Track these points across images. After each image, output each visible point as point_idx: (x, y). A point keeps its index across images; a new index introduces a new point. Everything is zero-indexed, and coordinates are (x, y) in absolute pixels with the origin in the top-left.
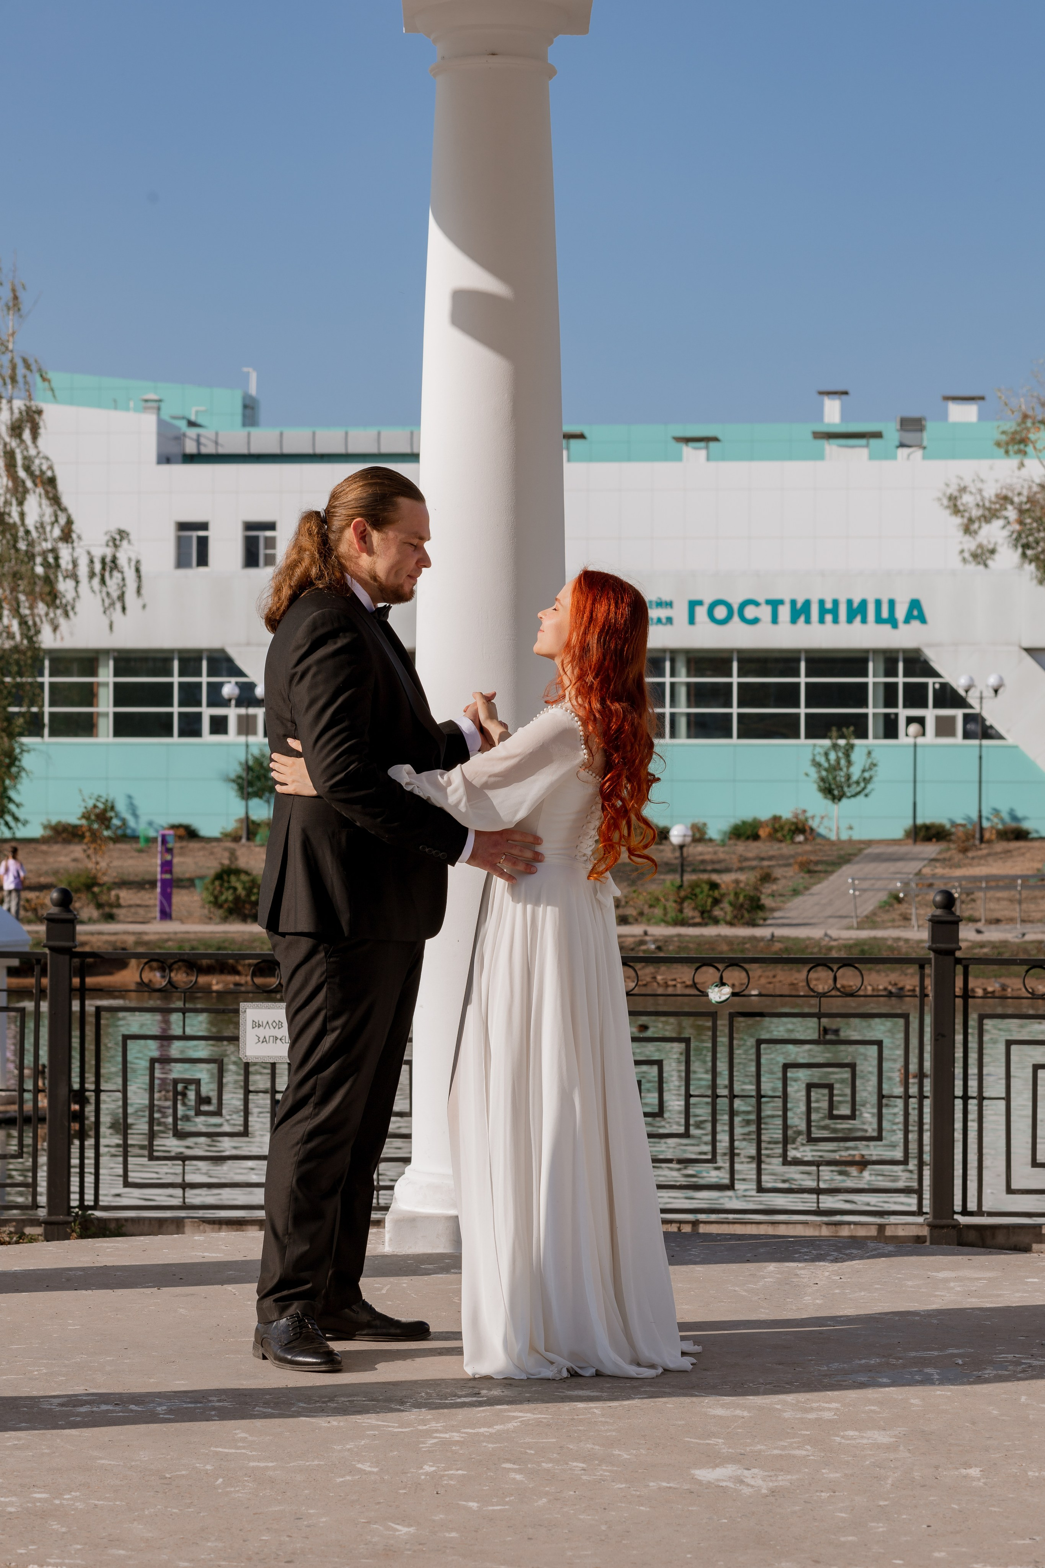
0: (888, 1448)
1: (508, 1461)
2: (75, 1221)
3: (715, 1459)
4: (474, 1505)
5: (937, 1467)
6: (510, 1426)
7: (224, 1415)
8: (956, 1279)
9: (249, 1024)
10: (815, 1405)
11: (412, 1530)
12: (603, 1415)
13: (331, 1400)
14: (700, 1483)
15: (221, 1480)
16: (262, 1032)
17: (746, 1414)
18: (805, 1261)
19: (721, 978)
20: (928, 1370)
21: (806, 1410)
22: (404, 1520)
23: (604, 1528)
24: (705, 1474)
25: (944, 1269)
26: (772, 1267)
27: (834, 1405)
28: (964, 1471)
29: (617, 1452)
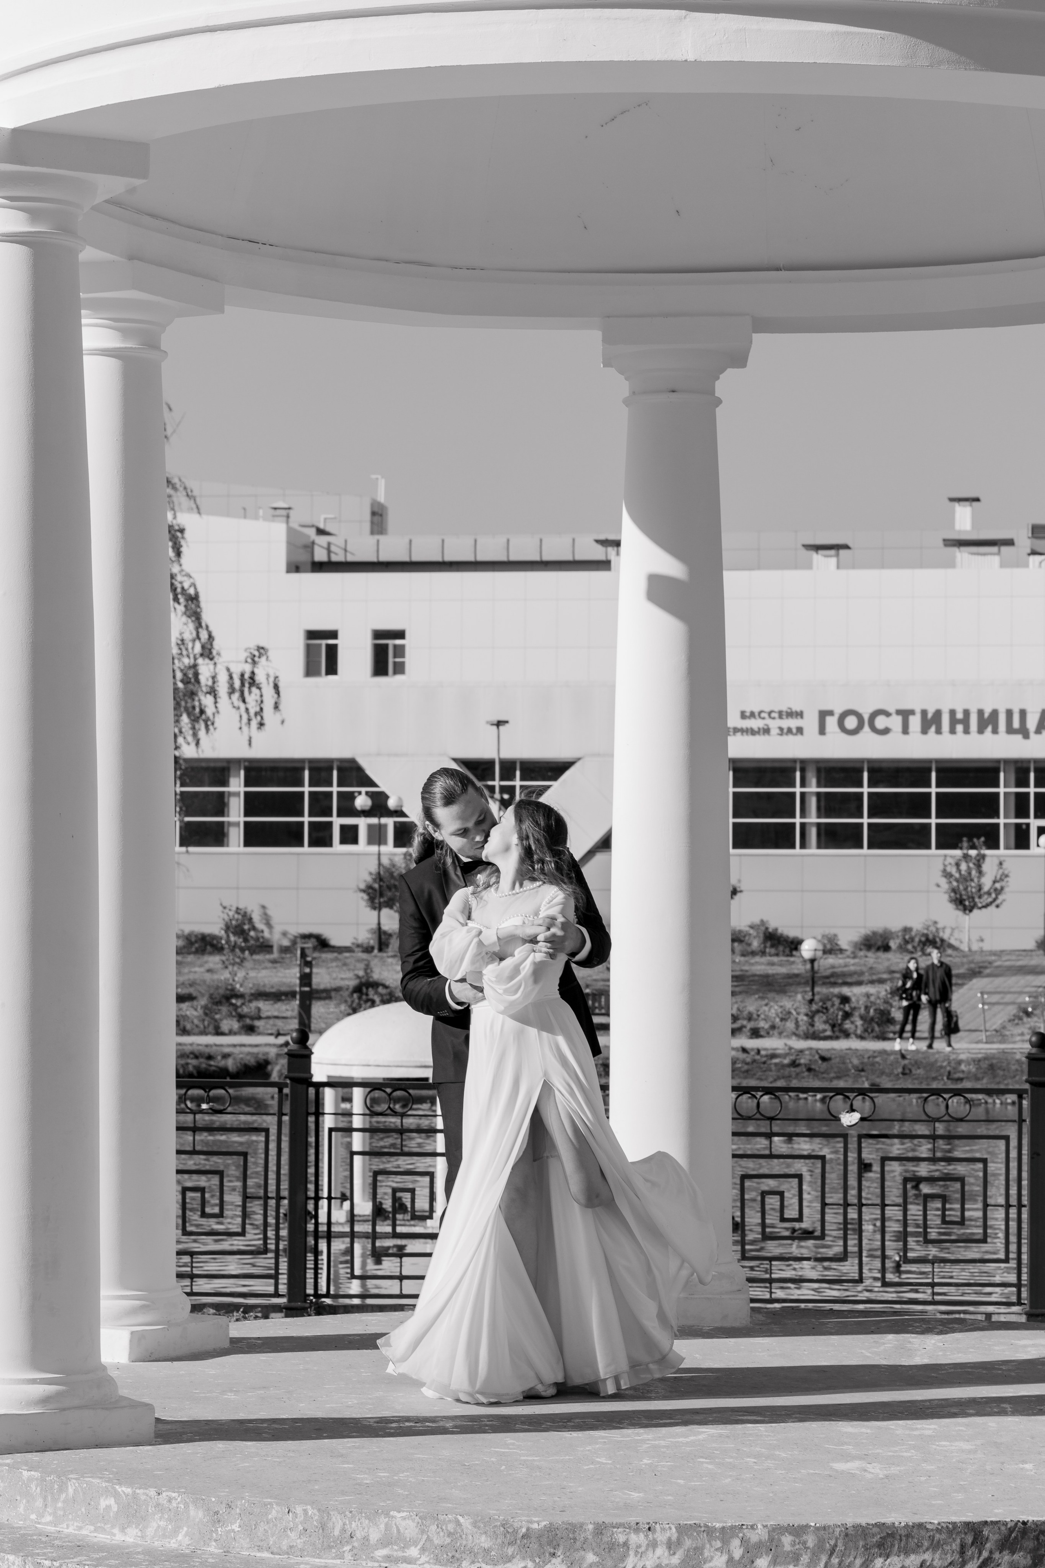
0: (970, 1452)
1: (702, 1457)
2: (310, 1307)
3: (847, 1457)
4: (681, 1482)
5: (1003, 1463)
6: (701, 1437)
7: (495, 1430)
8: (1033, 1345)
10: (919, 1426)
11: (641, 1495)
12: (766, 1431)
13: (569, 1421)
14: (837, 1471)
15: (503, 1467)
17: (869, 1431)
18: (917, 1333)
20: (1004, 1405)
21: (913, 1430)
22: (635, 1489)
23: (771, 1495)
24: (840, 1466)
25: (1024, 1339)
26: (890, 1337)
27: (933, 1427)
28: (1021, 1466)
29: (778, 1453)
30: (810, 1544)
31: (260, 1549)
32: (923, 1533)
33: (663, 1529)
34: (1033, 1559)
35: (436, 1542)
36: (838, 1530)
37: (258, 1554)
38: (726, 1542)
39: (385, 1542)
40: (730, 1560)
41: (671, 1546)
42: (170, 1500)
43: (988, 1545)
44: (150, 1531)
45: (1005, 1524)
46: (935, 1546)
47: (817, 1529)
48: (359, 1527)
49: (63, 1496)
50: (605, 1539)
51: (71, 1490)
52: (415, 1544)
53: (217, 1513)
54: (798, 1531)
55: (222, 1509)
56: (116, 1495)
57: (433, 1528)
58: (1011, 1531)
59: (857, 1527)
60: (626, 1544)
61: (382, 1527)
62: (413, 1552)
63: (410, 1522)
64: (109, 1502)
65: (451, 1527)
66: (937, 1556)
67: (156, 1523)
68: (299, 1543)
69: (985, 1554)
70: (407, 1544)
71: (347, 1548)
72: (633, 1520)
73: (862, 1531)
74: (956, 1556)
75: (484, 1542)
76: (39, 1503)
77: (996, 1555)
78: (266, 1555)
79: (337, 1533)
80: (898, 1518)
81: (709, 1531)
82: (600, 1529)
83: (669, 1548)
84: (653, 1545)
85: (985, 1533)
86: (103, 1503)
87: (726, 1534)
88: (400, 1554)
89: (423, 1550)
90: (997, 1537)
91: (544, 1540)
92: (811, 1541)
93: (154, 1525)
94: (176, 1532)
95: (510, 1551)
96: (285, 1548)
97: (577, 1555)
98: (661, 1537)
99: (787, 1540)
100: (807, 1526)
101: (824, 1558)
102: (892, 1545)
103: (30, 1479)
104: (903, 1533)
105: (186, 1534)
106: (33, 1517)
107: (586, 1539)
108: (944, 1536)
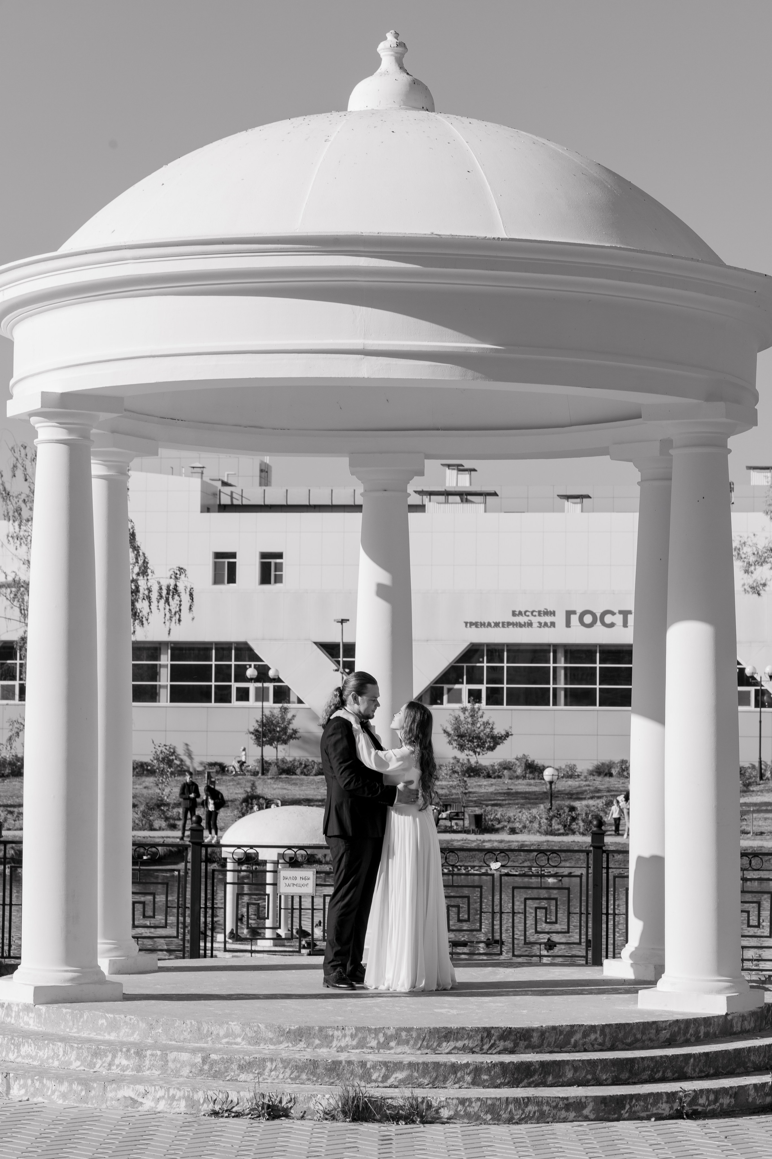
3: (441, 1008)
4: (363, 1014)
5: (514, 1010)
9: (282, 878)
10: (484, 999)
11: (343, 1018)
14: (435, 1012)
15: (283, 1009)
16: (288, 882)
19: (497, 858)
21: (479, 1000)
22: (341, 1016)
23: (401, 1018)
24: (436, 1010)
28: (522, 1011)
30: (414, 1036)
31: (171, 1040)
32: (464, 1031)
33: (349, 1029)
34: (514, 1044)
35: (249, 1035)
36: (426, 1030)
37: (170, 1043)
38: (376, 1035)
39: (226, 1036)
40: (379, 1043)
41: (352, 1036)
42: (130, 1019)
43: (494, 1038)
44: (121, 1034)
45: (501, 1028)
46: (470, 1037)
47: (417, 1029)
48: (215, 1029)
49: (82, 1020)
50: (323, 1033)
51: (85, 1017)
52: (240, 1036)
53: (152, 1024)
54: (409, 1030)
55: (154, 1023)
56: (106, 1018)
57: (248, 1029)
58: (504, 1031)
59: (434, 1029)
60: (332, 1036)
61: (225, 1029)
62: (239, 1040)
63: (237, 1027)
64: (102, 1022)
65: (255, 1029)
66: (471, 1042)
67: (124, 1030)
68: (188, 1037)
69: (492, 1042)
70: (236, 1037)
71: (209, 1039)
72: (336, 1025)
73: (437, 1030)
74: (479, 1042)
75: (270, 1035)
76: (71, 1023)
77: (497, 1042)
78: (173, 1043)
79: (205, 1032)
80: (454, 1025)
81: (369, 1030)
82: (321, 1029)
83: (352, 1037)
84: (345, 1036)
85: (493, 1032)
86: (100, 1022)
87: (377, 1031)
88: (233, 1041)
89: (243, 1039)
90: (497, 1034)
91: (297, 1034)
92: (414, 1035)
93: (124, 1031)
94: (133, 1034)
95: (282, 1039)
96: (182, 1039)
97: (311, 1041)
98: (348, 1032)
99: (404, 1034)
100: (413, 1028)
101: (420, 1042)
102: (451, 1037)
103: (66, 1013)
104: (455, 1031)
105: (138, 1034)
106: (68, 1030)
107: (315, 1034)
108: (473, 1033)
